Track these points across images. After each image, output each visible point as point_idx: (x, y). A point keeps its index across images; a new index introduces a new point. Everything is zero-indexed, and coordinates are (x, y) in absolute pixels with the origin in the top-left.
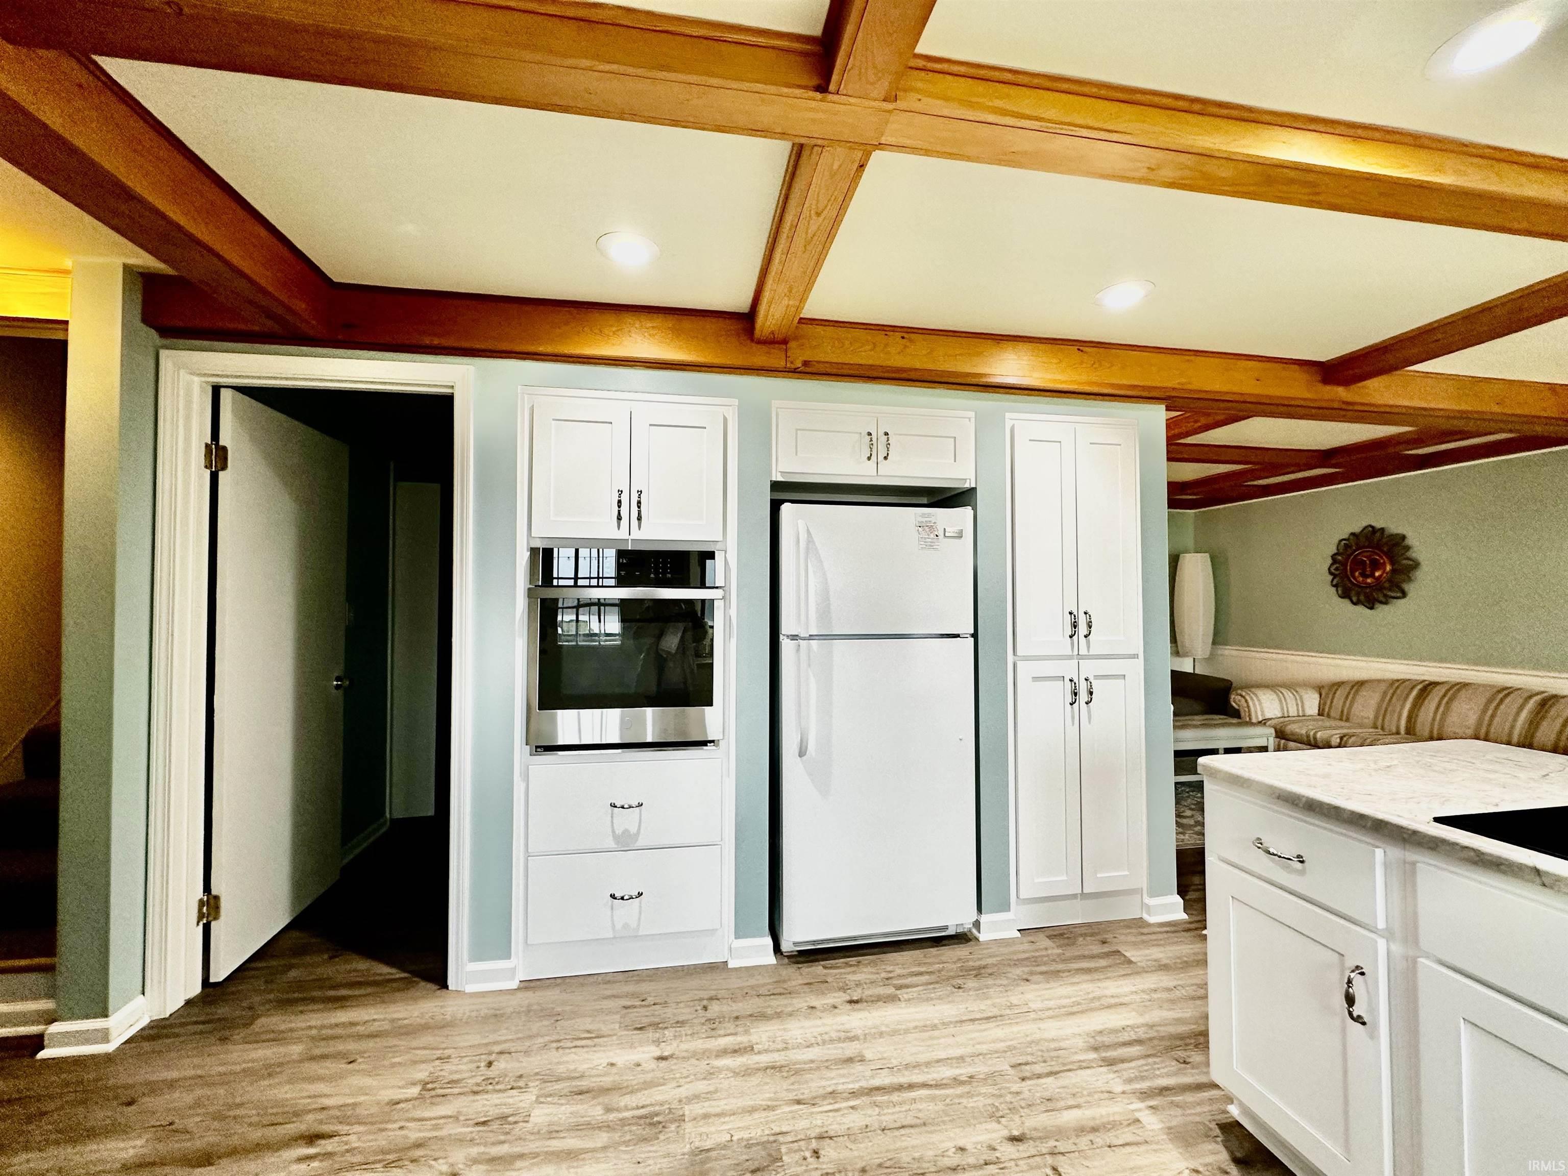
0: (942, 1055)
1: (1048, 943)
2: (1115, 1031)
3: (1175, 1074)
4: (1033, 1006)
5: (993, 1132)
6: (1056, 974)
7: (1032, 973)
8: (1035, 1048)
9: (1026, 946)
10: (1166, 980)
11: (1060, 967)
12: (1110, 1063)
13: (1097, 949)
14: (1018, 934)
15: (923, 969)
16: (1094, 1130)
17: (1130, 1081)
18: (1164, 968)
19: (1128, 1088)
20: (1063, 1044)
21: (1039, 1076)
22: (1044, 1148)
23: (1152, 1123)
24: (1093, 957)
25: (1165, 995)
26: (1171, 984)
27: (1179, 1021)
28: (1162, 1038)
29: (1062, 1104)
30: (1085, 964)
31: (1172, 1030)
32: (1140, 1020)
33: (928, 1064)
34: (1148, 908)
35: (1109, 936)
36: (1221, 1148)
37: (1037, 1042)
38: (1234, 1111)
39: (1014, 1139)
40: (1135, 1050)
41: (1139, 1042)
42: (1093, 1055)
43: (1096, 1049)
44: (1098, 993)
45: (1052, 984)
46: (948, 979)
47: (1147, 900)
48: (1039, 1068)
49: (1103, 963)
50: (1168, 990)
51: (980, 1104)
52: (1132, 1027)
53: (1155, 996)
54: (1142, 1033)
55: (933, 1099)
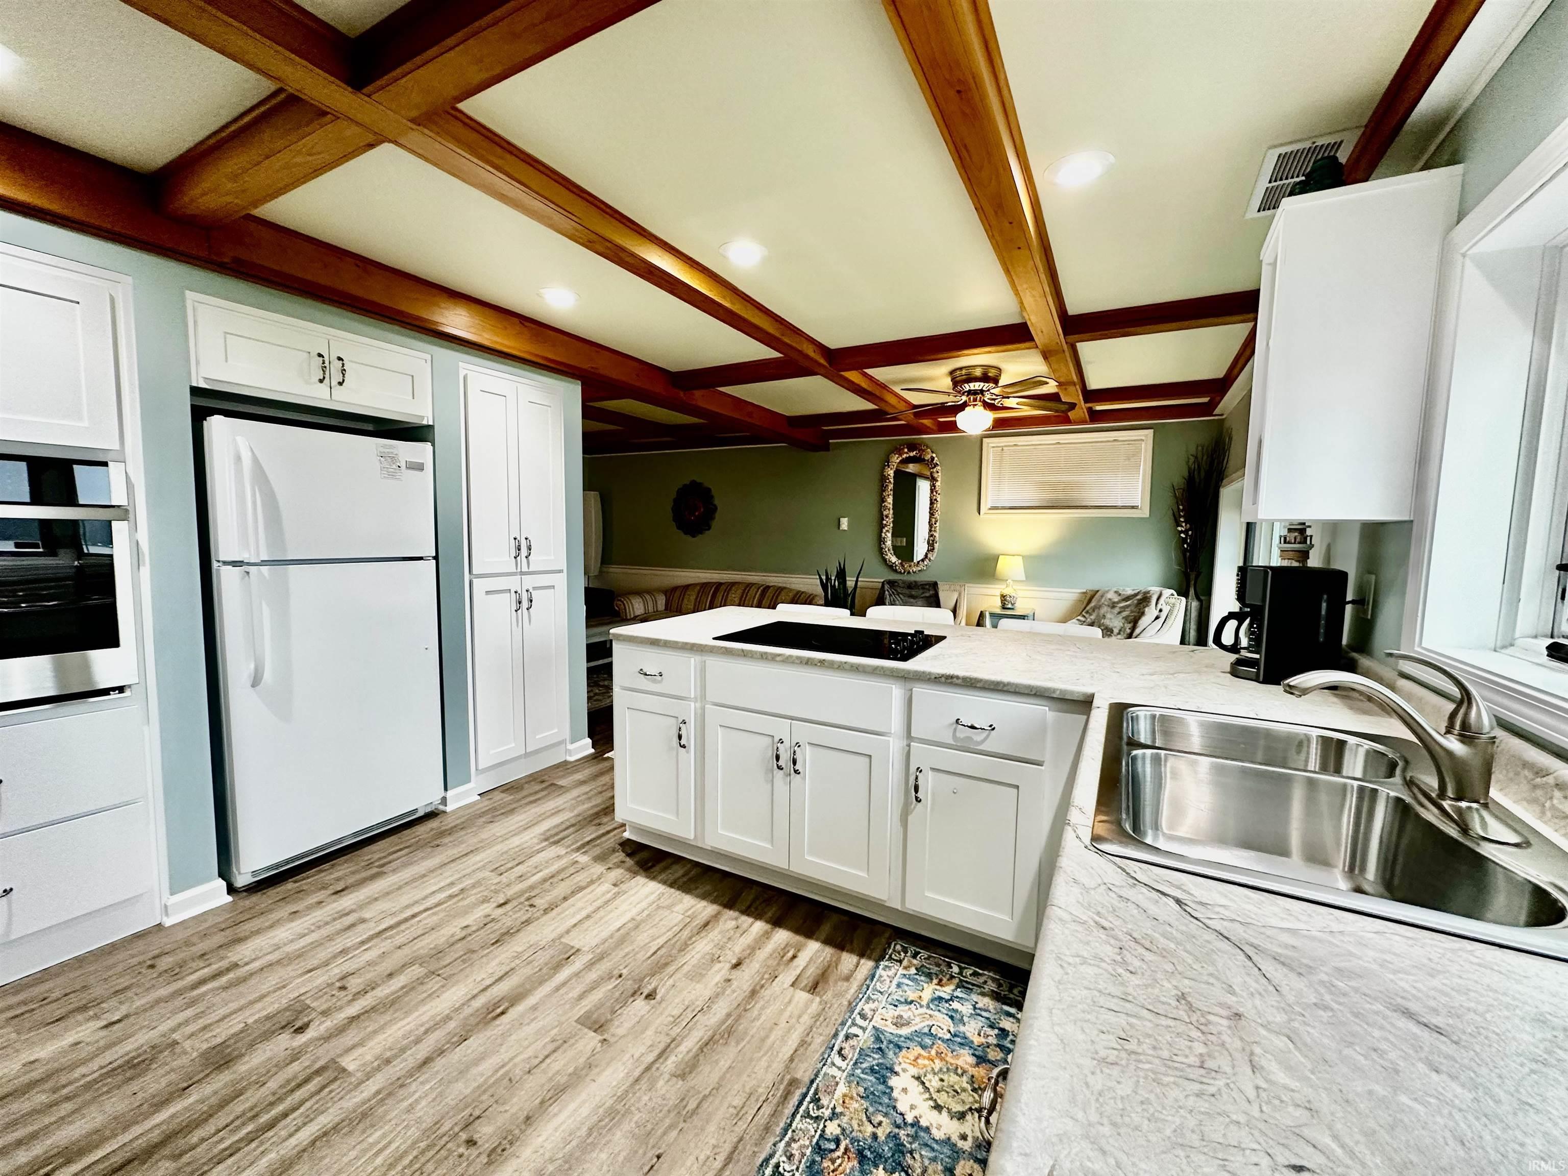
0: (434, 888)
1: (503, 795)
2: (557, 826)
3: (596, 831)
4: (498, 834)
5: (487, 908)
6: (512, 811)
7: (494, 817)
8: (505, 856)
9: (487, 803)
10: (585, 788)
11: (514, 806)
12: (556, 843)
13: (538, 787)
14: (479, 797)
15: (402, 847)
16: (552, 877)
17: (569, 846)
18: (583, 783)
19: (569, 850)
20: (525, 846)
21: (512, 868)
22: (522, 899)
23: (583, 859)
24: (536, 793)
25: (584, 797)
26: (588, 790)
27: (596, 806)
28: (585, 819)
29: (529, 875)
30: (532, 798)
31: (591, 812)
32: (572, 815)
33: (423, 899)
34: (569, 752)
35: (546, 777)
36: (621, 853)
37: (506, 852)
38: (627, 835)
39: (500, 906)
40: (571, 830)
41: (573, 825)
42: (547, 843)
43: (546, 840)
44: (543, 811)
45: (510, 818)
46: (426, 844)
47: (570, 747)
48: (509, 865)
49: (543, 793)
50: (587, 793)
51: (473, 900)
52: (567, 820)
53: (579, 799)
54: (573, 821)
55: (434, 914)
